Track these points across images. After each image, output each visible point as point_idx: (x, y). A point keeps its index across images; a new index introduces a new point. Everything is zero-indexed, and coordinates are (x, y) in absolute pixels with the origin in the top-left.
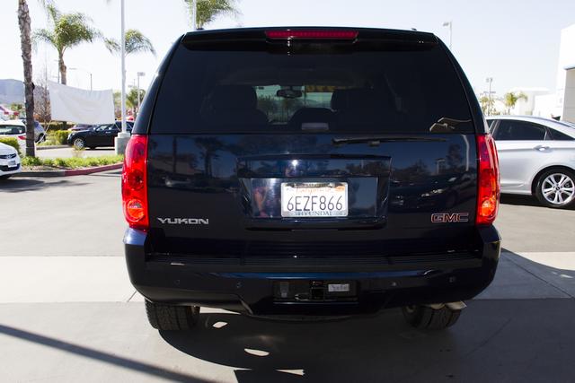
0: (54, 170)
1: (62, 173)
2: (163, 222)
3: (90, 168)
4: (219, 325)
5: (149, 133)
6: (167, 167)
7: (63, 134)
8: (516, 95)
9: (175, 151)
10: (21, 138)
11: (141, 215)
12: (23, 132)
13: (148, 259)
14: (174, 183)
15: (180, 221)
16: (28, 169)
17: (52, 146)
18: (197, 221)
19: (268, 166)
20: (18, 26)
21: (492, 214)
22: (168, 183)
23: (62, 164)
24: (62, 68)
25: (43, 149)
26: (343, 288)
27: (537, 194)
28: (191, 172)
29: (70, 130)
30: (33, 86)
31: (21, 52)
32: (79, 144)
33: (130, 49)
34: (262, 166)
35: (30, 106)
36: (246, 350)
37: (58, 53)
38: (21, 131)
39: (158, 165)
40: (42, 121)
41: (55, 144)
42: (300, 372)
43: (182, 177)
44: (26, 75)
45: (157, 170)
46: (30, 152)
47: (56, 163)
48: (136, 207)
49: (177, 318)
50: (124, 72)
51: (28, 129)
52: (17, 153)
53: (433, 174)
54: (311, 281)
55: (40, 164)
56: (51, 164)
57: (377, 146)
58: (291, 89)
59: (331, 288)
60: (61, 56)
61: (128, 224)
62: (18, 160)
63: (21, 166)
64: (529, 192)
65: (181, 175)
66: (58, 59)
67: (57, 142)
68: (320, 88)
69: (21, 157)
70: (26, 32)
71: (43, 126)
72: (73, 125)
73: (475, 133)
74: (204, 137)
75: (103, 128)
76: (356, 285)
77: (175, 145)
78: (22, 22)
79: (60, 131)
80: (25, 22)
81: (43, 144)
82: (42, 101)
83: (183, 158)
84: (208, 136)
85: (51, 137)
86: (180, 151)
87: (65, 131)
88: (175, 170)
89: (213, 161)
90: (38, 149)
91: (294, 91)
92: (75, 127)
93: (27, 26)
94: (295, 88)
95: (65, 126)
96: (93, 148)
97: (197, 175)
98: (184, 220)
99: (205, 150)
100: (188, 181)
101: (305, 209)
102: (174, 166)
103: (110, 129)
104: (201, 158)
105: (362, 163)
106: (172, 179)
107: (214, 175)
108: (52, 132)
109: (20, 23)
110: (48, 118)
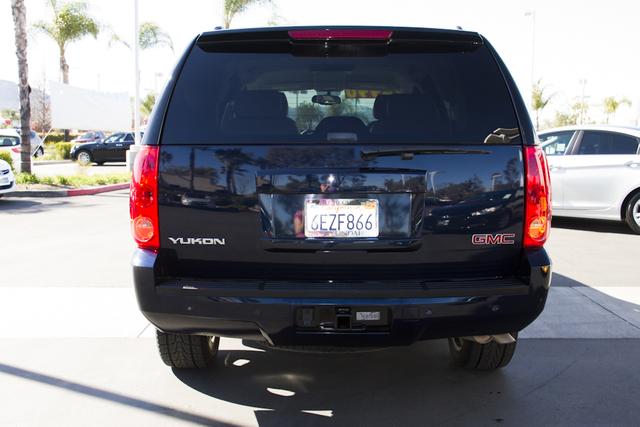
0: (54, 189)
1: (63, 192)
2: (175, 242)
3: (97, 187)
4: (240, 363)
5: (160, 144)
6: (184, 183)
7: (65, 147)
8: (617, 100)
9: (192, 165)
10: (15, 150)
11: (151, 235)
12: (18, 144)
13: (158, 283)
14: (190, 200)
15: (193, 241)
16: (22, 188)
17: (53, 161)
18: (212, 241)
19: (296, 181)
20: (12, 17)
21: (542, 235)
22: (185, 201)
23: (64, 182)
24: (64, 67)
25: (40, 164)
26: (372, 316)
27: (627, 220)
28: (212, 189)
29: (73, 142)
30: (30, 89)
31: (15, 49)
32: (84, 158)
33: (145, 44)
34: (289, 182)
35: (26, 113)
36: (270, 390)
37: (59, 49)
38: (14, 143)
39: (171, 180)
40: (39, 130)
41: (55, 158)
42: (328, 413)
43: (201, 194)
44: (21, 76)
45: (172, 186)
46: (26, 168)
47: (57, 181)
48: (145, 226)
49: (192, 354)
50: (138, 73)
51: (23, 140)
52: (10, 168)
53: (488, 190)
54: (337, 308)
55: (37, 182)
56: (50, 183)
57: (411, 158)
58: (329, 94)
59: (360, 316)
60: (63, 52)
61: (136, 245)
62: (11, 177)
63: (14, 185)
64: (617, 217)
65: (198, 191)
66: (60, 56)
67: (58, 156)
68: (362, 93)
69: (15, 173)
70: (20, 24)
71: (41, 137)
72: (76, 136)
73: (522, 144)
74: (225, 148)
75: (113, 140)
76: (388, 313)
77: (192, 157)
78: (16, 11)
79: (62, 143)
80: (20, 12)
81: (41, 158)
82: (40, 106)
83: (202, 173)
84: (232, 148)
85: (50, 151)
86: (198, 165)
87: (67, 144)
88: (192, 187)
89: (236, 176)
90: (35, 164)
91: (333, 97)
92: (79, 139)
93: (22, 17)
94: (333, 93)
95: (67, 136)
96: (100, 163)
97: (218, 192)
98: (197, 240)
99: (226, 164)
100: (207, 199)
101: (331, 229)
102: (192, 181)
103: (121, 140)
104: (222, 173)
105: (403, 178)
106: (189, 196)
107: (239, 193)
108: (52, 144)
109: (13, 14)
110: (46, 128)
